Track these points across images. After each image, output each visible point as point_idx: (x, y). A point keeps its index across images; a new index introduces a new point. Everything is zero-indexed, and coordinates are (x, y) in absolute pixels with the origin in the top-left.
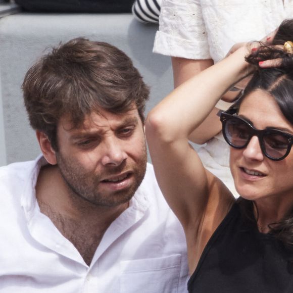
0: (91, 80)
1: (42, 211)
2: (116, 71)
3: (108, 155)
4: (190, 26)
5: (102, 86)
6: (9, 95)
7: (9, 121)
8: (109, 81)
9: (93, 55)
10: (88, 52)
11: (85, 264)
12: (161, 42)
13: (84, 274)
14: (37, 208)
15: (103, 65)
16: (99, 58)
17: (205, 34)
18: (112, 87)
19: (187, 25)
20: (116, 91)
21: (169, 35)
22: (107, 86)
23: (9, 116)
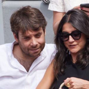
0: (29, 20)
1: (14, 57)
2: (37, 18)
3: (32, 43)
4: (60, 2)
5: (32, 23)
6: (5, 24)
7: (5, 32)
8: (34, 21)
9: (31, 13)
10: (29, 11)
11: (27, 72)
12: (51, 7)
13: (27, 75)
14: (13, 57)
15: (33, 16)
16: (32, 14)
17: (64, 5)
18: (35, 23)
19: (58, 2)
20: (36, 25)
21: (53, 5)
22: (33, 23)
23: (5, 30)
